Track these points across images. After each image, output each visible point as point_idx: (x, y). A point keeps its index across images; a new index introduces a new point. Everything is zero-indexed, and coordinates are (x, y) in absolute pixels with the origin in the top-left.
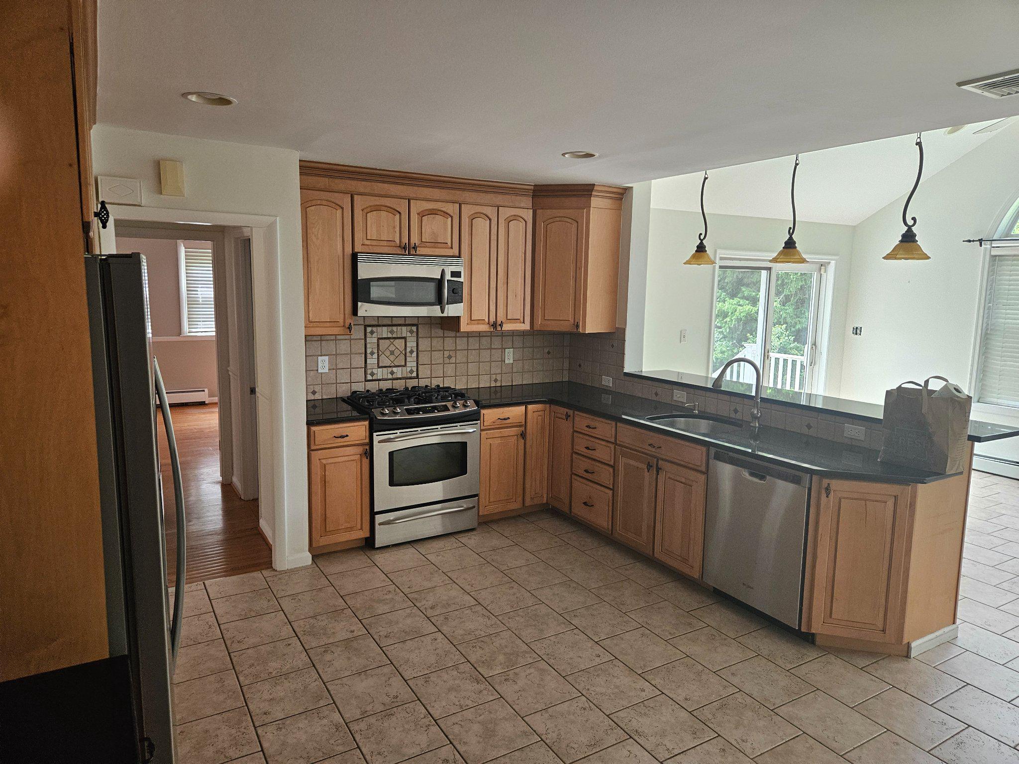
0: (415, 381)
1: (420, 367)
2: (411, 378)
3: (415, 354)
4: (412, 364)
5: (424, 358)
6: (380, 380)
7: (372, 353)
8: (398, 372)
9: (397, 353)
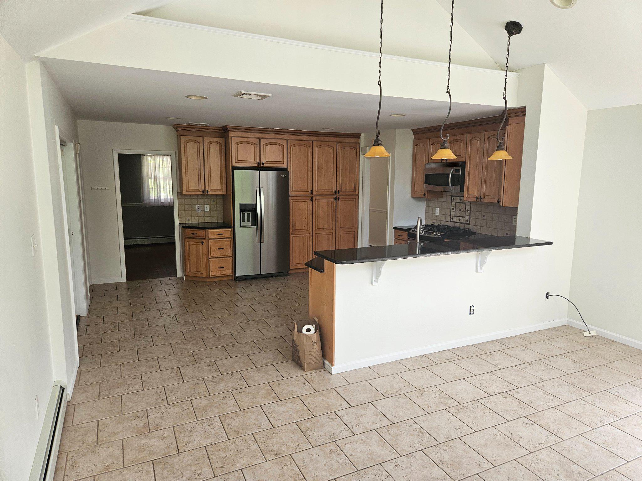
0: (468, 226)
1: (471, 219)
2: (467, 224)
3: (469, 212)
4: (467, 217)
5: (472, 215)
6: (455, 222)
7: (453, 209)
8: (462, 220)
9: (462, 210)
